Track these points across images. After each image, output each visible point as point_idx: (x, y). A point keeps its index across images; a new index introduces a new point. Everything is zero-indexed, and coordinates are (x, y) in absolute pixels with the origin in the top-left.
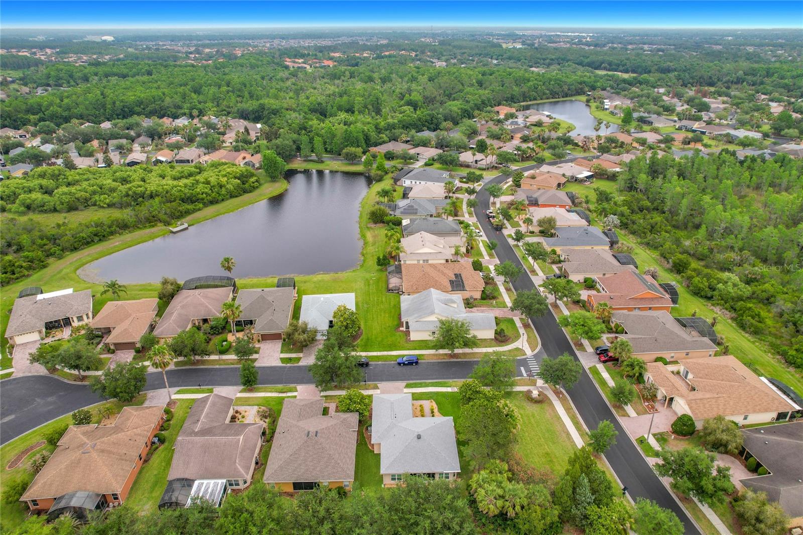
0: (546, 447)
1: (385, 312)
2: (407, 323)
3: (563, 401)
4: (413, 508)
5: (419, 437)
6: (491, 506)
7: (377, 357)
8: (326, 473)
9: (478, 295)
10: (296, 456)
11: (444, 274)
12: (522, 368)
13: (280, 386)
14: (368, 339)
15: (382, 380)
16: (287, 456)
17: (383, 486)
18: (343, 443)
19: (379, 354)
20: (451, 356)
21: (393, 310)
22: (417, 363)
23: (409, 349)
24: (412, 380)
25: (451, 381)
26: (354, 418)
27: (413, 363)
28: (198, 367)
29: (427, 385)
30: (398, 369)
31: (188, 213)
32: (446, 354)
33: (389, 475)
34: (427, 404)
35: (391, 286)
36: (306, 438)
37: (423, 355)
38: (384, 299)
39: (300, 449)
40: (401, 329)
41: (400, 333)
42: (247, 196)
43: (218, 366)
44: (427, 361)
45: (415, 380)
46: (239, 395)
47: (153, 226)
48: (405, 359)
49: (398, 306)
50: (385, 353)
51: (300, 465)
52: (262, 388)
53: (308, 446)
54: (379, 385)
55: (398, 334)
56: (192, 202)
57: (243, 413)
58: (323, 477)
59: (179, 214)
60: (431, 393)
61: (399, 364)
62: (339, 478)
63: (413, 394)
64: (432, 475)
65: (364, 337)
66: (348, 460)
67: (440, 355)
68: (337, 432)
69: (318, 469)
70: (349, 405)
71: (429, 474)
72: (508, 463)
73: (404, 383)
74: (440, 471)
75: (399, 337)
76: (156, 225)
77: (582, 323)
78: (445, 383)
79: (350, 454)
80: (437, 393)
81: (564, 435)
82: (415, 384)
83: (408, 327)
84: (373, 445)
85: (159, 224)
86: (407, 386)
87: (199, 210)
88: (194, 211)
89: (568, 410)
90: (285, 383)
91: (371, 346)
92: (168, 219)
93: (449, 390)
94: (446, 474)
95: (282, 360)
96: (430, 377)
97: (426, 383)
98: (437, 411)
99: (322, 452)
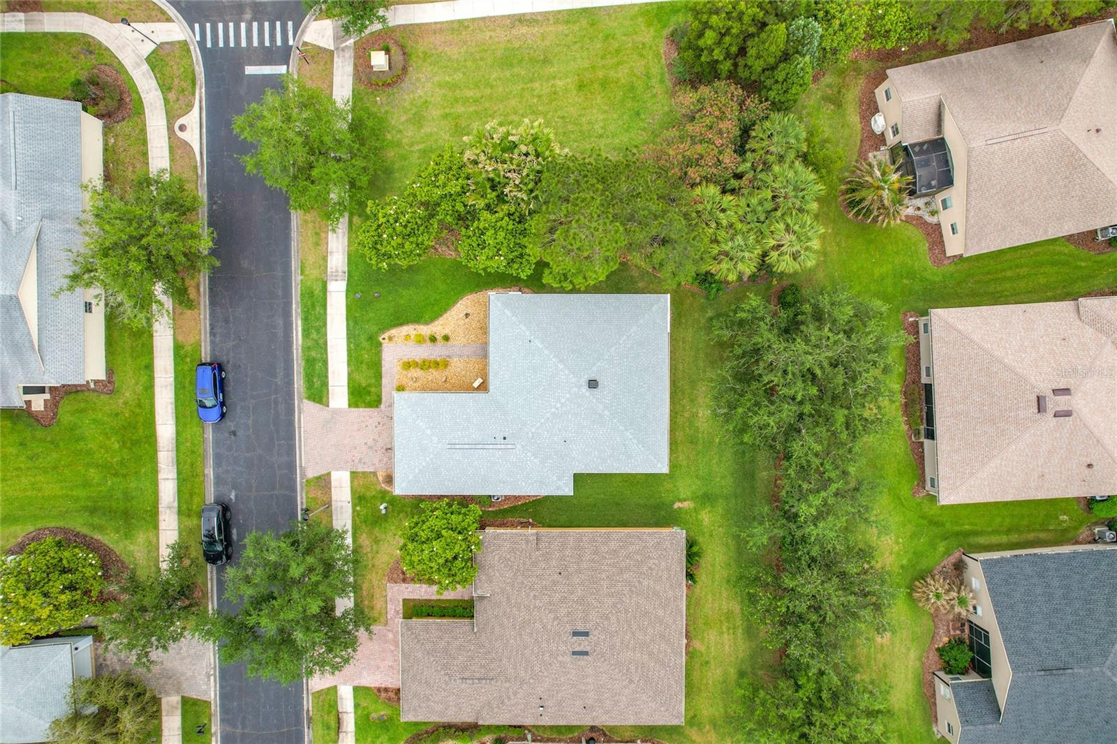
2: (27, 390)
5: (593, 384)
7: (181, 480)
12: (250, 70)
15: (291, 466)
18: (584, 565)
19: (167, 474)
22: (215, 367)
23: (150, 387)
25: (297, 277)
29: (318, 348)
30: (241, 418)
34: (401, 351)
37: (178, 348)
44: (205, 337)
50: (166, 456)
54: (312, 474)
60: (351, 336)
66: (632, 548)
68: (555, 583)
69: (660, 612)
73: (306, 406)
78: (308, 294)
79: (613, 545)
80: (356, 320)
82: (308, 376)
86: (319, 398)
90: (298, 721)
91: (131, 498)
93: (336, 286)
96: (280, 333)
97: (307, 349)
98: (422, 327)
99: (627, 611)
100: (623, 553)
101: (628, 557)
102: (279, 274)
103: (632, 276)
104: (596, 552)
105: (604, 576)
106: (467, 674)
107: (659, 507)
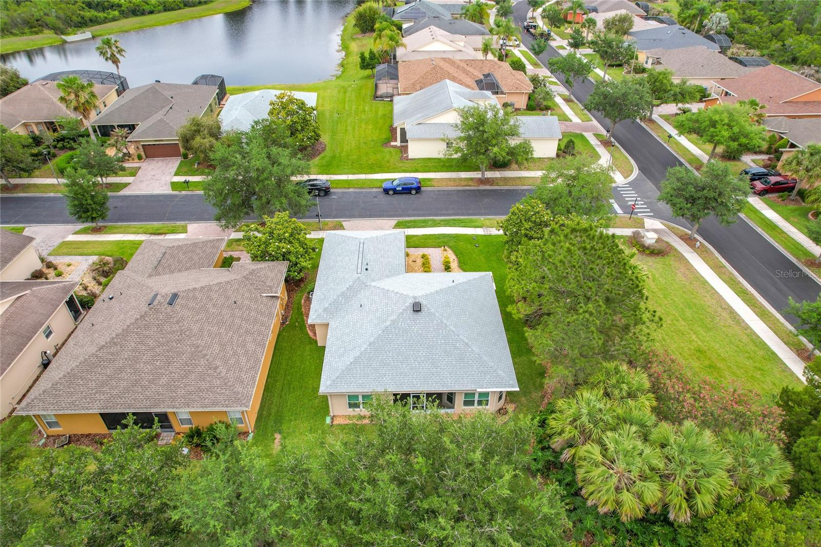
0: (694, 337)
1: (366, 123)
2: (403, 131)
3: (702, 253)
4: (392, 509)
5: (417, 308)
6: (626, 497)
7: (347, 181)
8: (181, 392)
9: (522, 102)
10: (114, 349)
11: (467, 73)
12: (612, 202)
13: (156, 225)
14: (334, 157)
15: (352, 216)
16: (93, 349)
17: (328, 420)
18: (238, 321)
19: (351, 177)
20: (482, 181)
21: (381, 121)
22: (418, 189)
23: (405, 171)
24: (409, 216)
25: (482, 218)
26: (277, 272)
27: (410, 190)
28: (15, 195)
29: (435, 224)
30: (384, 199)
31: (94, 22)
32: (472, 179)
33: (340, 395)
34: (436, 255)
35: (379, 93)
36: (145, 308)
37: (430, 180)
38: (367, 109)
39: (126, 332)
40: (393, 143)
41: (391, 149)
42: (187, 10)
43: (52, 195)
44: (437, 188)
45: (414, 215)
46: (71, 238)
47: (37, 33)
48: (395, 183)
49: (390, 116)
50: (363, 176)
51: (121, 370)
52: (121, 227)
53: (147, 327)
54: (344, 224)
55: (387, 150)
56: (104, 9)
57: (61, 268)
58: (173, 399)
59: (79, 19)
60: (444, 236)
61: (386, 191)
62: (214, 404)
63: (408, 238)
64: (445, 399)
65: (327, 153)
66: (243, 360)
67: (461, 179)
68: (228, 298)
69: (163, 380)
70: (267, 244)
71: (439, 395)
72: (646, 368)
73: (393, 222)
74: (469, 387)
75: (389, 155)
76: (41, 32)
77: (726, 121)
78: (471, 221)
80: (457, 237)
81: (725, 314)
82: (415, 221)
83: (404, 139)
84: (313, 327)
85: (46, 31)
86: (397, 226)
87: (114, 19)
88: (105, 21)
89: (717, 269)
90: (168, 220)
91: (338, 166)
92: (62, 26)
93: (479, 231)
94: (481, 394)
95: (174, 185)
96: (443, 212)
97: (434, 220)
98: (456, 264)
99: (179, 341)
100: (240, 351)
101: (235, 353)
102: (483, 211)
103: (530, 392)
104: (247, 332)
105: (222, 331)
106: (167, 256)
107: (279, 420)
